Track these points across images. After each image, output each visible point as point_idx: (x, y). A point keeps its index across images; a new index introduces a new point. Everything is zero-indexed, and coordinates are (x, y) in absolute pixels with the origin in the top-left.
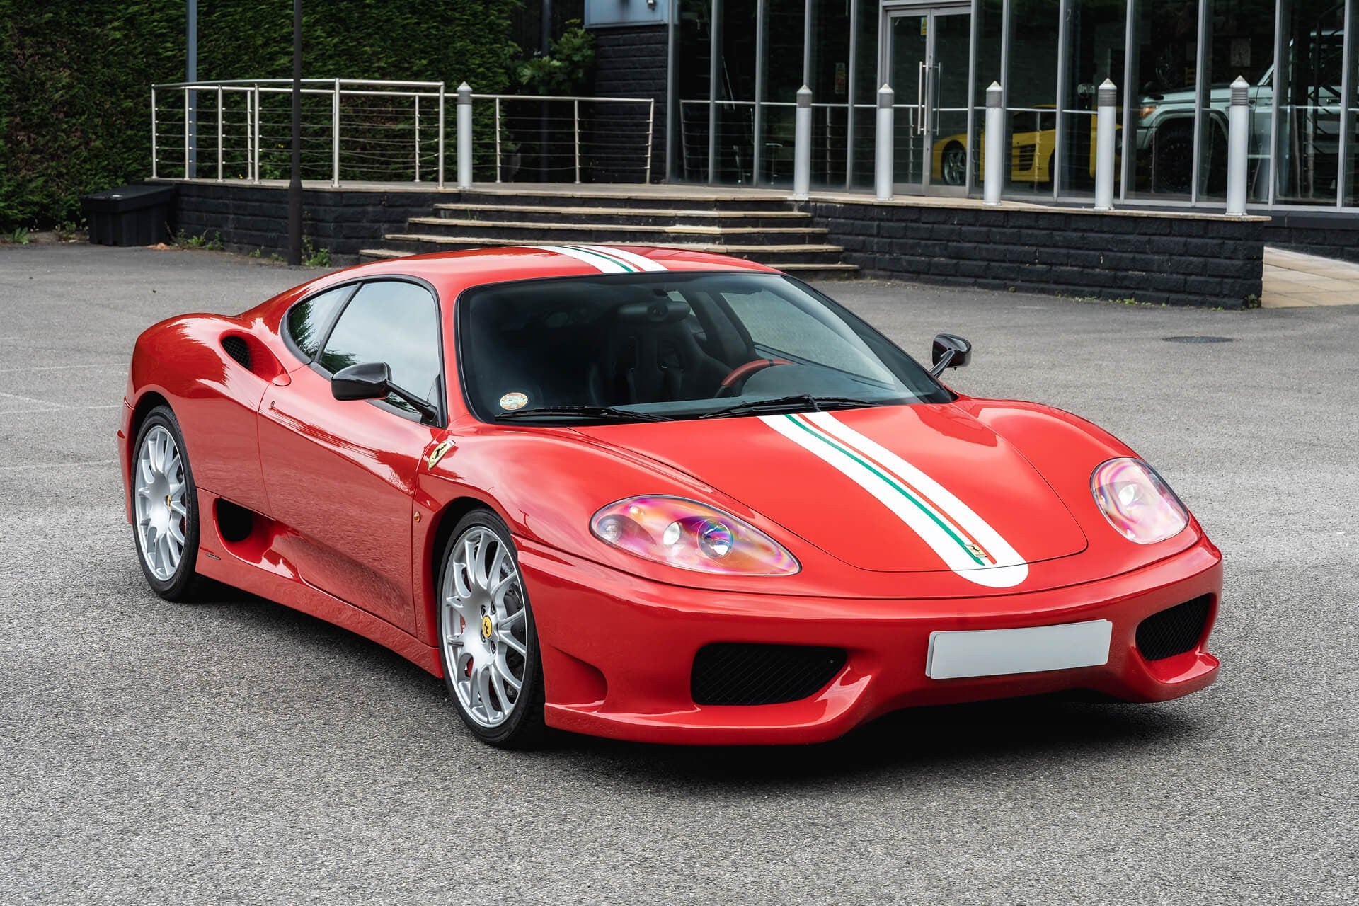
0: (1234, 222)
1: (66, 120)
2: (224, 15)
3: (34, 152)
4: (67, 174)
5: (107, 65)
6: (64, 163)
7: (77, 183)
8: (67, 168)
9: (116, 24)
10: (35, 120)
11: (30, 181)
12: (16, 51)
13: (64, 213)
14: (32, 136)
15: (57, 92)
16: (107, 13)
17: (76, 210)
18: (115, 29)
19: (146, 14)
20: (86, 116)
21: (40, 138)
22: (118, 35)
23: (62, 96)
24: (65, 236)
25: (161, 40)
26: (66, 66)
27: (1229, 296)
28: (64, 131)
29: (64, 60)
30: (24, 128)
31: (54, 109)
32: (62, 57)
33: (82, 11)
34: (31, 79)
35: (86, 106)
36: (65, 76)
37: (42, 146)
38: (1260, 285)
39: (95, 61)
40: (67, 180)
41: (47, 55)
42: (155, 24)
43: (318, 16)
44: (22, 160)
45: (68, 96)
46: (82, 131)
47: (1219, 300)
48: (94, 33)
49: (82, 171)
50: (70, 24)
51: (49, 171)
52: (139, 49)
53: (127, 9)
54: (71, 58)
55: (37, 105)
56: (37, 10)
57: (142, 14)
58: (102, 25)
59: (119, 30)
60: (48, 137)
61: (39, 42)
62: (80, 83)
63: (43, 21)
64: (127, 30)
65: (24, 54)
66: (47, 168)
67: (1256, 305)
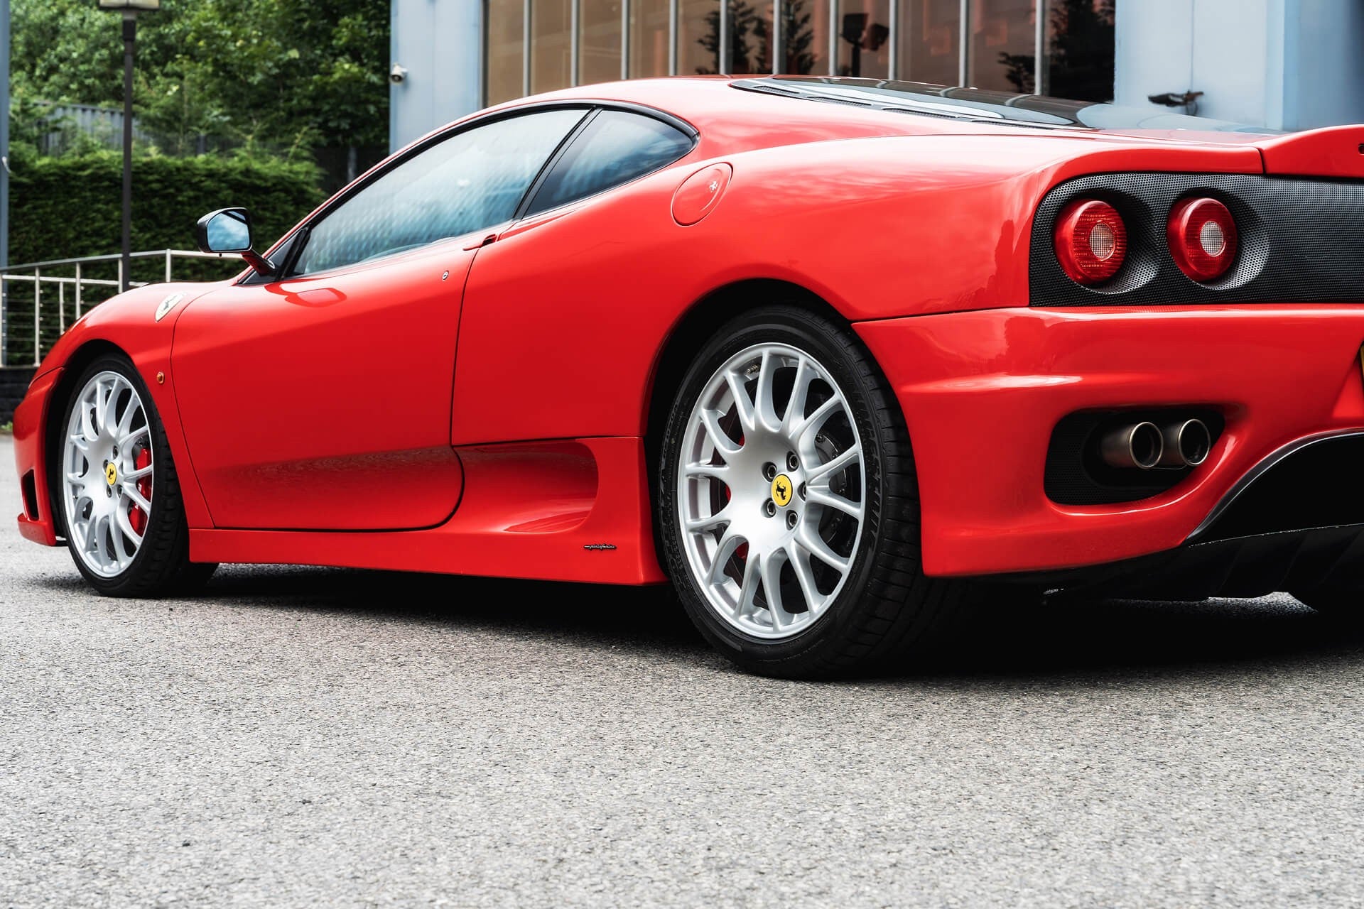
2: (35, 208)
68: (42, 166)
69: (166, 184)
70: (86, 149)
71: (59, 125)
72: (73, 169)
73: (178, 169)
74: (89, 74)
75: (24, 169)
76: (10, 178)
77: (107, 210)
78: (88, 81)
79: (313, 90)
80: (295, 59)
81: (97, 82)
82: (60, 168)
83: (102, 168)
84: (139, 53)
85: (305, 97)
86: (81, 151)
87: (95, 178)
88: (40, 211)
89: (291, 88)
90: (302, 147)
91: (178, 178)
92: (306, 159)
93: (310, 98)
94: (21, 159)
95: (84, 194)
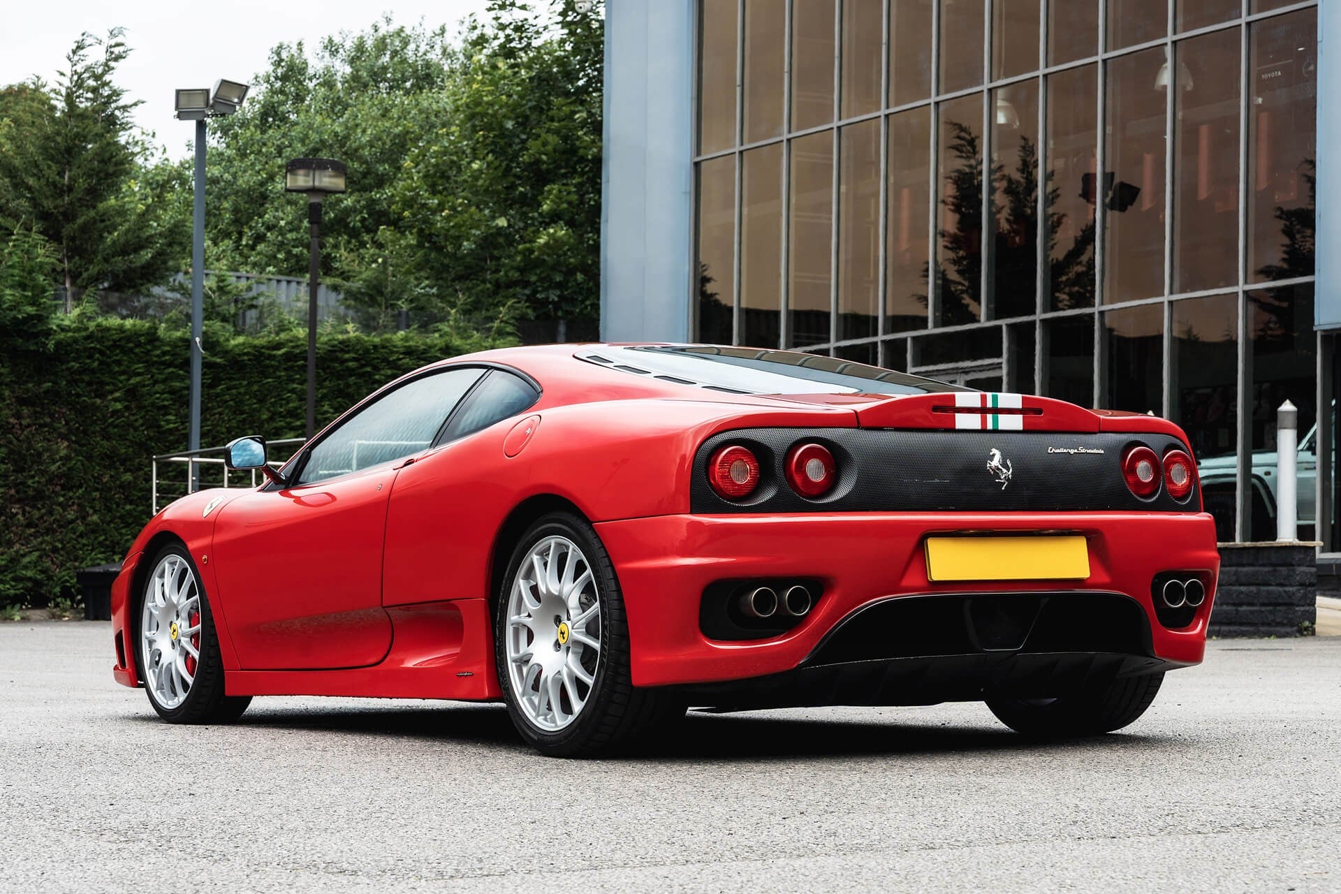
0: (1286, 547)
1: (63, 493)
2: (229, 389)
3: (29, 525)
4: (63, 549)
5: (107, 437)
6: (59, 537)
7: (72, 558)
8: (62, 543)
9: (117, 395)
10: (31, 492)
11: (24, 556)
12: (12, 420)
13: (58, 589)
14: (28, 509)
15: (54, 463)
16: (108, 384)
17: (71, 587)
18: (116, 400)
19: (148, 385)
20: (83, 489)
21: (35, 511)
22: (119, 406)
23: (59, 468)
24: (58, 613)
25: (162, 412)
26: (64, 437)
27: (1283, 625)
28: (60, 504)
29: (62, 430)
30: (19, 501)
31: (50, 481)
32: (60, 428)
33: (82, 381)
34: (28, 450)
35: (84, 479)
36: (63, 448)
37: (37, 519)
38: (1314, 613)
39: (94, 433)
40: (62, 556)
41: (45, 425)
42: (158, 395)
43: (325, 391)
44: (15, 534)
45: (65, 469)
46: (79, 505)
47: (1272, 629)
48: (94, 404)
49: (78, 546)
50: (69, 394)
51: (44, 546)
52: (141, 421)
53: (129, 380)
54: (70, 431)
55: (33, 477)
56: (36, 378)
57: (144, 386)
58: (102, 396)
59: (119, 401)
60: (43, 511)
61: (36, 412)
62: (77, 455)
63: (42, 390)
64: (129, 401)
65: (21, 424)
66: (41, 543)
67: (1310, 633)
68: (237, 346)
69: (363, 362)
70: (282, 328)
71: (254, 302)
72: (268, 348)
73: (375, 347)
74: (299, 242)
75: (218, 349)
76: (203, 358)
77: (302, 389)
78: (295, 251)
79: (521, 261)
80: (503, 227)
81: (305, 251)
82: (255, 347)
83: (297, 347)
85: (512, 268)
86: (277, 329)
87: (289, 357)
88: (234, 391)
89: (498, 259)
90: (506, 322)
91: (375, 356)
92: (509, 334)
93: (518, 269)
94: (214, 339)
95: (278, 373)
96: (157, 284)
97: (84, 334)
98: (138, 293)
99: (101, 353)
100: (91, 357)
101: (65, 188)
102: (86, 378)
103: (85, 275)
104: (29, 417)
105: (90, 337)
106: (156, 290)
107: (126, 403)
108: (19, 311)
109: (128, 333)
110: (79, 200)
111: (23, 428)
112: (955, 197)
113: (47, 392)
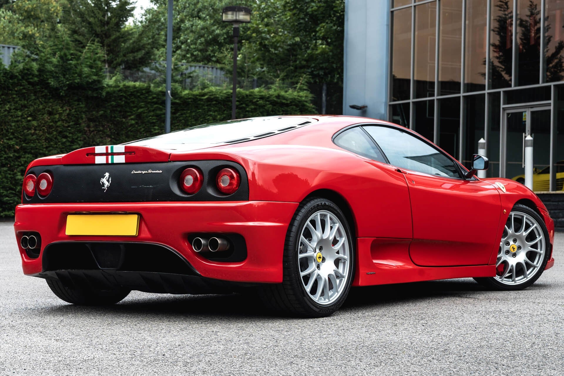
2: (182, 114)
5: (128, 137)
9: (133, 117)
12: (86, 129)
16: (128, 112)
18: (132, 119)
19: (146, 113)
22: (133, 122)
25: (152, 125)
26: (109, 136)
32: (107, 132)
33: (117, 110)
36: (108, 141)
39: (122, 134)
41: (100, 131)
42: (151, 117)
43: (225, 115)
48: (122, 121)
50: (111, 117)
52: (143, 129)
53: (137, 110)
54: (112, 133)
56: (96, 109)
57: (144, 113)
58: (125, 117)
61: (96, 125)
65: (90, 130)
68: (185, 95)
69: (242, 102)
70: (204, 87)
71: (192, 75)
72: (200, 96)
73: (247, 95)
74: (196, 49)
75: (177, 96)
76: (171, 100)
77: (215, 115)
78: (195, 53)
79: (307, 57)
80: (298, 41)
82: (194, 95)
83: (212, 95)
84: (218, 39)
85: (303, 60)
86: (202, 87)
87: (209, 100)
88: (184, 116)
89: (296, 55)
90: (303, 84)
91: (247, 99)
92: (305, 90)
93: (305, 60)
94: (176, 92)
95: (204, 107)
96: (146, 66)
97: (118, 89)
98: (138, 70)
99: (126, 98)
100: (121, 99)
101: (105, 23)
102: (119, 109)
103: (115, 62)
104: (93, 127)
105: (120, 91)
106: (147, 69)
107: (136, 121)
108: (90, 78)
109: (138, 89)
110: (112, 28)
111: (91, 132)
112: (499, 28)
113: (101, 116)
